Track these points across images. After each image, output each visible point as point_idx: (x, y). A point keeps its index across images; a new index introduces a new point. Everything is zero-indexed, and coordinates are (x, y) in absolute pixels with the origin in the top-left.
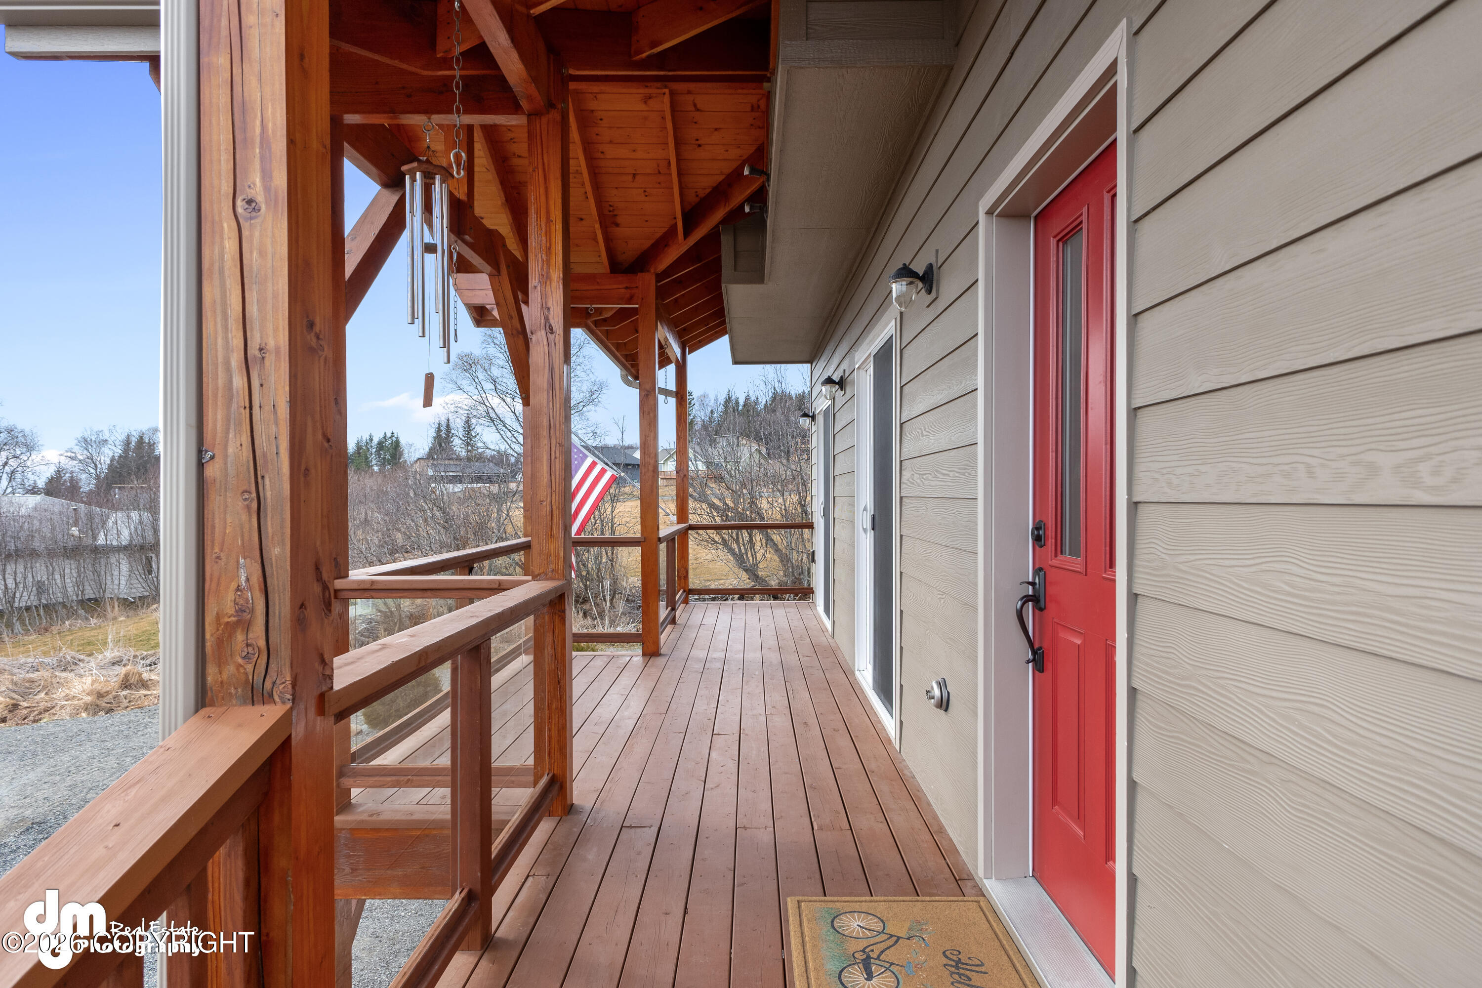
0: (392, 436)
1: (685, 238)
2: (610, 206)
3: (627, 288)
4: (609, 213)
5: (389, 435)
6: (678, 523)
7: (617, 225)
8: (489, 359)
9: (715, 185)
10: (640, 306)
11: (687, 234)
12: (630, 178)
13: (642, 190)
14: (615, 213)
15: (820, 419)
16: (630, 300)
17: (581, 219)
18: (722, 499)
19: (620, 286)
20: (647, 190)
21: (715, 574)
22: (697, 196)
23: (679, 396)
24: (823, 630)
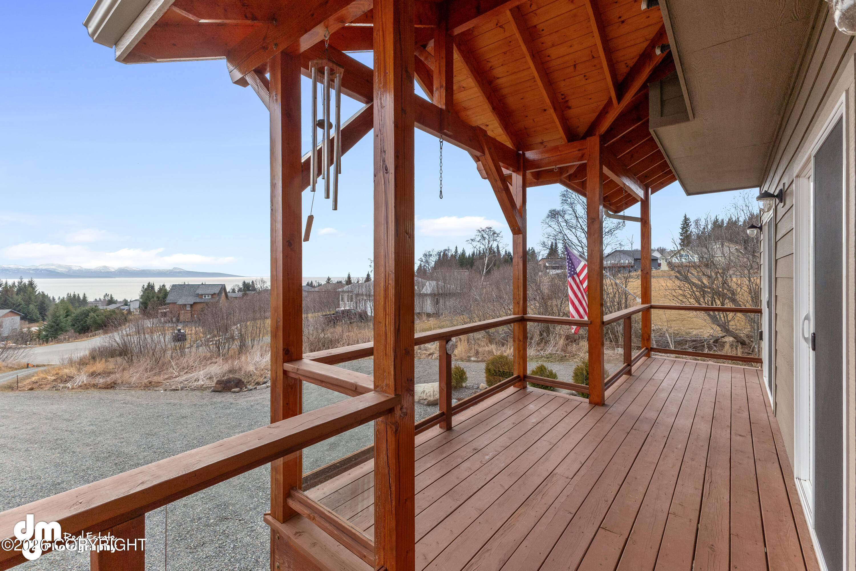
0: (532, 249)
1: (619, 103)
2: (562, 95)
3: (579, 150)
4: (562, 101)
5: (531, 249)
6: (642, 304)
7: (570, 108)
8: (564, 212)
9: (641, 53)
10: (588, 161)
11: (620, 98)
12: (572, 69)
13: (583, 76)
14: (567, 99)
15: (766, 229)
16: (581, 158)
17: (545, 110)
18: (700, 280)
19: (575, 150)
20: (586, 74)
21: (697, 324)
22: (627, 66)
23: (644, 221)
24: (766, 404)
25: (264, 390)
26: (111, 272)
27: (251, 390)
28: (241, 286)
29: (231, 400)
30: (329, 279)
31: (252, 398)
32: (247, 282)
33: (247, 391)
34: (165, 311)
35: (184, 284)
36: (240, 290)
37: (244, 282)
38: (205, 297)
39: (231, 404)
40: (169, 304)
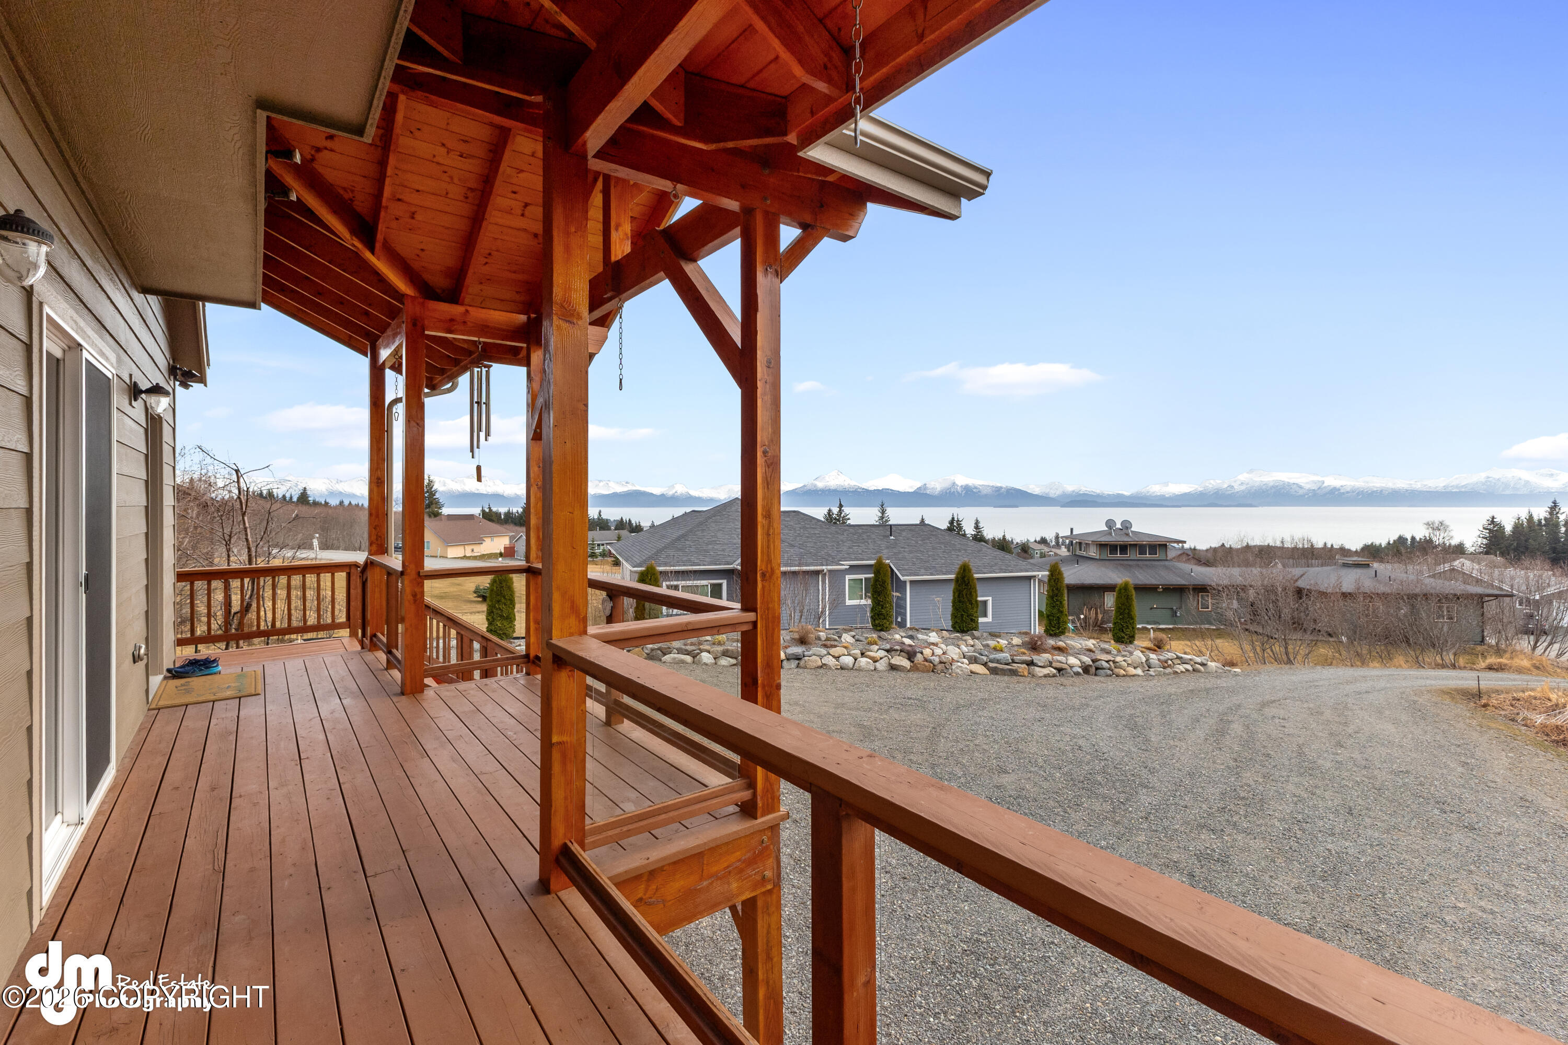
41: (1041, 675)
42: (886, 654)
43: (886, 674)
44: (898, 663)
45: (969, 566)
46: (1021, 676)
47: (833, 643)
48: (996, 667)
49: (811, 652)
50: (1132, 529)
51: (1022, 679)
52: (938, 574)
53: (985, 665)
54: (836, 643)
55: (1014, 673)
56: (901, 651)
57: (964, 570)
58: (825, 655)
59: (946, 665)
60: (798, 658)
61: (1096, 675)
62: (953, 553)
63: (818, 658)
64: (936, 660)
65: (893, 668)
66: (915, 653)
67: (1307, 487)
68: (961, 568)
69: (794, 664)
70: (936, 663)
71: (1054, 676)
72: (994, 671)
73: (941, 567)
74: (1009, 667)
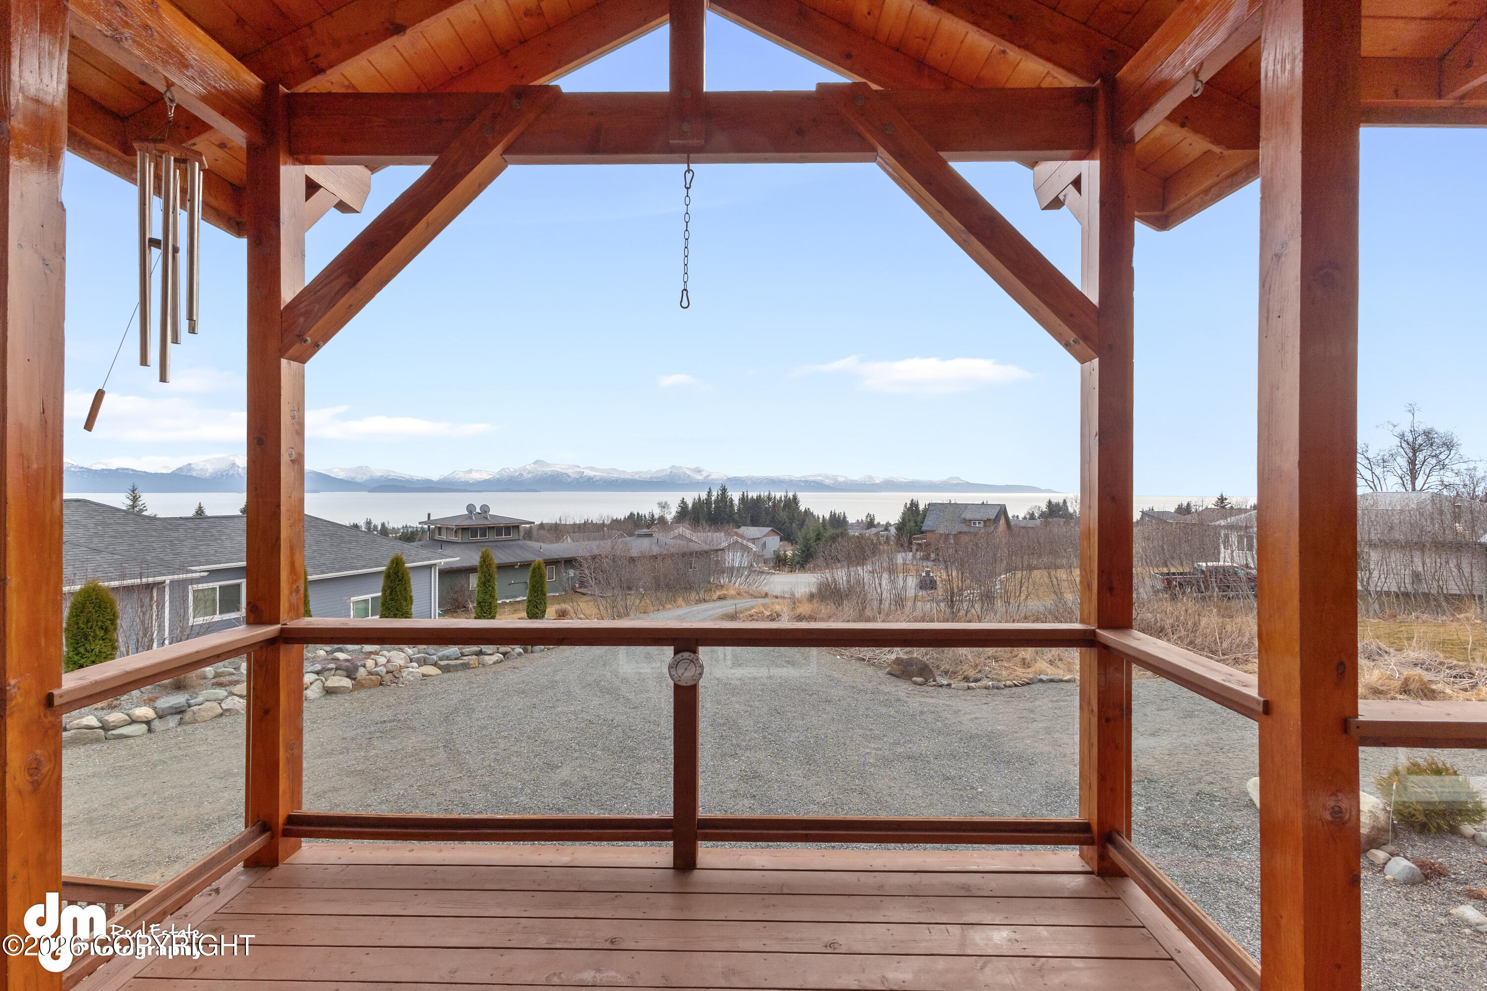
25: (961, 692)
26: (876, 484)
27: (941, 686)
28: (1044, 508)
29: (902, 694)
30: (1222, 499)
31: (933, 701)
32: (1054, 501)
33: (934, 685)
34: (920, 542)
35: (950, 503)
36: (1043, 515)
37: (1050, 502)
38: (975, 524)
39: (898, 700)
40: (926, 531)
41: (492, 662)
42: (316, 677)
43: (323, 701)
44: (337, 685)
45: (401, 559)
46: (473, 668)
47: (228, 678)
48: (448, 664)
49: (200, 699)
50: (490, 513)
51: (476, 671)
52: (331, 572)
53: (435, 664)
54: (235, 678)
55: (466, 666)
56: (337, 669)
57: (397, 564)
58: (227, 697)
59: (394, 674)
60: (179, 711)
61: (532, 652)
62: (343, 545)
63: (215, 704)
64: (382, 670)
65: (329, 692)
66: (356, 668)
67: (573, 476)
68: (392, 562)
69: (172, 721)
70: (383, 674)
71: (502, 661)
72: (446, 669)
73: (333, 563)
74: (461, 661)
